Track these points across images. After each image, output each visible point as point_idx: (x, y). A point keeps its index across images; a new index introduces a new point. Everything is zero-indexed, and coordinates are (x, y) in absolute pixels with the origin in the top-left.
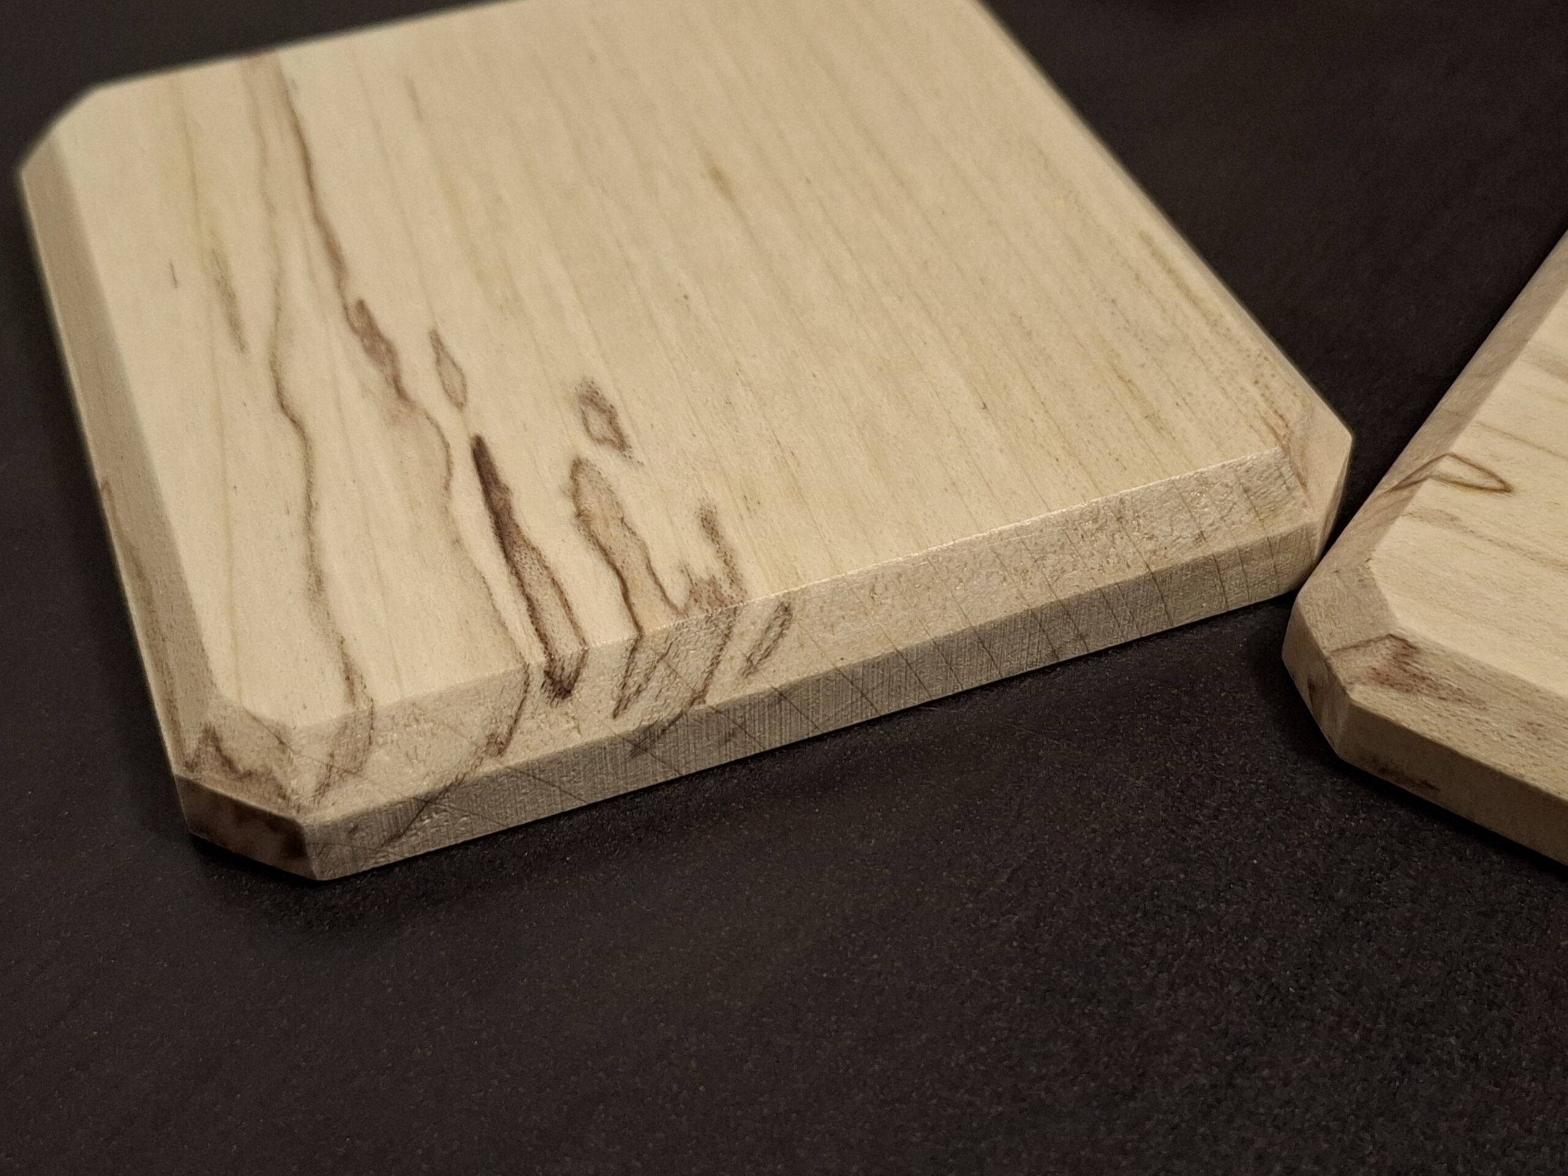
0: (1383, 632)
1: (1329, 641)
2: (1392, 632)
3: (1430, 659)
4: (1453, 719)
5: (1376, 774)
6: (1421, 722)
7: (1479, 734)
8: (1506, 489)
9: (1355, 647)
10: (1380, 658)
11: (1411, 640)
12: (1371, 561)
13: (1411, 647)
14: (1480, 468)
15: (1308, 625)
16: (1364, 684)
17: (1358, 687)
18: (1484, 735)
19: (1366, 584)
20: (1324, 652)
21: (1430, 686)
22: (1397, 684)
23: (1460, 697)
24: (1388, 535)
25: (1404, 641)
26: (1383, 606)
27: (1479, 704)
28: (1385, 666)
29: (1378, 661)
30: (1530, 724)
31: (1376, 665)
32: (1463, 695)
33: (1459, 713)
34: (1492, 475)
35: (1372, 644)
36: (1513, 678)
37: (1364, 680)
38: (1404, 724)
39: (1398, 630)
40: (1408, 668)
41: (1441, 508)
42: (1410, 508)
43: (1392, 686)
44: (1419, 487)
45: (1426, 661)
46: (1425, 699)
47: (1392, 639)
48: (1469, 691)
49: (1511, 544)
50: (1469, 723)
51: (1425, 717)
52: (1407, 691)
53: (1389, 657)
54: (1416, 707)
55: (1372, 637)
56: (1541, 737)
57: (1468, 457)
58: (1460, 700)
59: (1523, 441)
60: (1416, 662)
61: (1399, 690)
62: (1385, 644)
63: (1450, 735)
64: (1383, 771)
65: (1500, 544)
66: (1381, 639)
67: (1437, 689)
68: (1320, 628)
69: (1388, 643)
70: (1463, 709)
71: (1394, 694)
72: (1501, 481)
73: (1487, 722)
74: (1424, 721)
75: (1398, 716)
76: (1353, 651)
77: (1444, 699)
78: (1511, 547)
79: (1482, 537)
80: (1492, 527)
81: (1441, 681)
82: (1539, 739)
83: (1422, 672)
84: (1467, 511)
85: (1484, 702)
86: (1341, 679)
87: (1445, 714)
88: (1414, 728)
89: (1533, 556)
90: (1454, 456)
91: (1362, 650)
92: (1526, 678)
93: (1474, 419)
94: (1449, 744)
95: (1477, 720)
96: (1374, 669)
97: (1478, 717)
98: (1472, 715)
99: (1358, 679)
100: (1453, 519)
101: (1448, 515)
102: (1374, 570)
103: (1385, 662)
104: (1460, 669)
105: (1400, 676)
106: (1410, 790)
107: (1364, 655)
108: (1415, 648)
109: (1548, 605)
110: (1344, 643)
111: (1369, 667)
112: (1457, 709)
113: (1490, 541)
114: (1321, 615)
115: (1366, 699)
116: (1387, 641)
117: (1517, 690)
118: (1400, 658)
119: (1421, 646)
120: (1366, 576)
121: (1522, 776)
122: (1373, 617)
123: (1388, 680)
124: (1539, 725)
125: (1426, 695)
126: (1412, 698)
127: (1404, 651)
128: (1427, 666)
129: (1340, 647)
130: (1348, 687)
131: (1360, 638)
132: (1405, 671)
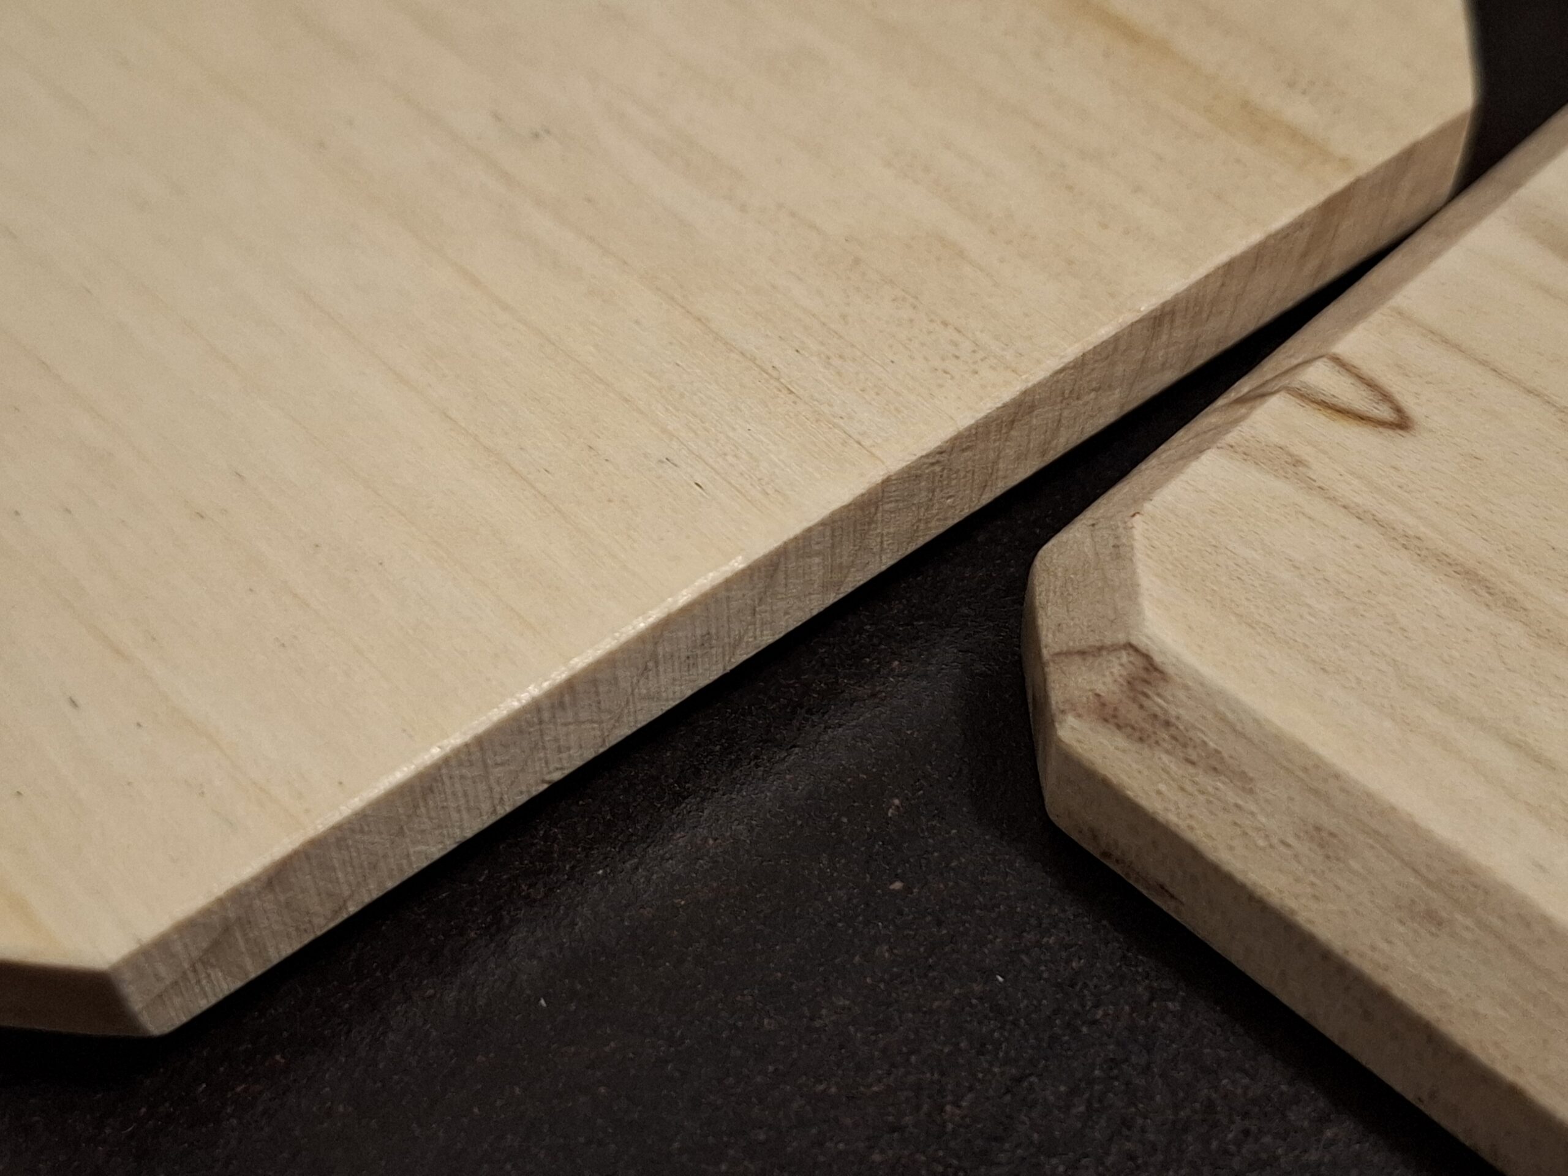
0: (1121, 638)
1: (1054, 635)
2: (1134, 642)
3: (1181, 694)
4: (1202, 798)
5: (1098, 856)
6: (1154, 795)
7: (1239, 831)
8: (1401, 423)
9: (1082, 653)
10: (1109, 679)
11: (1158, 659)
12: (1138, 516)
13: (1156, 669)
14: (1371, 385)
15: (1037, 604)
16: (1079, 716)
17: (1071, 720)
18: (1245, 834)
19: (1120, 552)
20: (1045, 652)
21: (1174, 738)
22: (1127, 725)
23: (1216, 765)
24: (1183, 477)
25: (1147, 657)
26: (1132, 593)
27: (1245, 782)
28: (1114, 693)
29: (1104, 683)
30: (1318, 829)
31: (1100, 688)
32: (1222, 760)
33: (1210, 789)
34: (1386, 397)
35: (1104, 653)
36: (1302, 749)
37: (1080, 711)
38: (1130, 793)
39: (1144, 639)
40: (1147, 703)
41: (1282, 443)
42: (1232, 437)
43: (1119, 727)
44: (1261, 404)
45: (1173, 696)
46: (1165, 758)
47: (1131, 651)
48: (1231, 757)
49: (1379, 516)
50: (1224, 809)
51: (1162, 787)
52: (1141, 740)
53: (1120, 680)
54: (1149, 768)
55: (1108, 642)
56: (1331, 854)
57: (1357, 362)
58: (1215, 769)
59: (1457, 348)
60: (1159, 695)
61: (1129, 736)
62: (1119, 658)
63: (1193, 823)
64: (1107, 855)
65: (1361, 516)
66: (1115, 648)
67: (1185, 746)
68: (1049, 613)
69: (1124, 657)
70: (1219, 784)
71: (1120, 741)
72: (1398, 410)
73: (1252, 814)
74: (1159, 792)
75: (1124, 777)
76: (1077, 659)
77: (1193, 763)
78: (1378, 523)
79: (1334, 499)
80: (1355, 482)
81: (1191, 734)
82: (1328, 857)
83: (1166, 712)
84: (1325, 452)
85: (1251, 780)
86: (1053, 702)
87: (1189, 787)
88: (1144, 802)
89: (1408, 542)
90: (1337, 360)
91: (1090, 659)
92: (1322, 751)
93: (1392, 303)
94: (1189, 836)
95: (1237, 806)
96: (1098, 695)
97: (1240, 802)
98: (1231, 796)
99: (1074, 708)
100: (1298, 462)
101: (1291, 455)
102: (1137, 533)
103: (1115, 688)
104: (1223, 719)
105: (1134, 714)
106: (1145, 892)
107: (1090, 669)
108: (1161, 672)
109: (1403, 629)
110: (1071, 644)
111: (1091, 690)
112: (1207, 781)
113: (1345, 507)
114: (1055, 592)
115: (1079, 741)
116: (1124, 654)
117: (1305, 770)
118: (1140, 687)
119: (1170, 670)
120: (1124, 541)
121: (1293, 912)
122: (1115, 610)
123: (1115, 717)
124: (1332, 834)
125: (1167, 752)
126: (1146, 752)
127: (1145, 676)
128: (1177, 706)
129: (1065, 649)
130: (1059, 716)
131: (1093, 640)
132: (1141, 707)
